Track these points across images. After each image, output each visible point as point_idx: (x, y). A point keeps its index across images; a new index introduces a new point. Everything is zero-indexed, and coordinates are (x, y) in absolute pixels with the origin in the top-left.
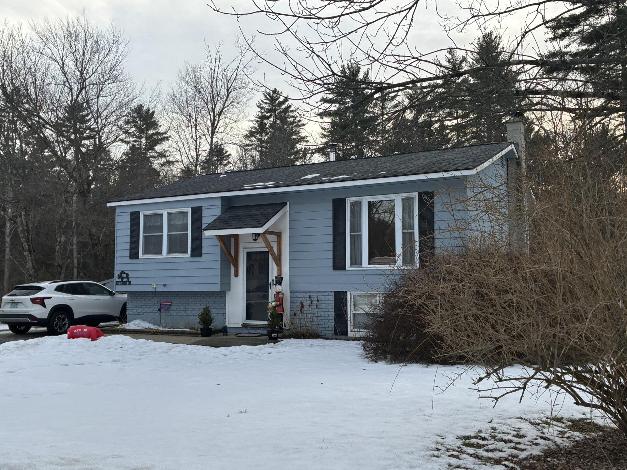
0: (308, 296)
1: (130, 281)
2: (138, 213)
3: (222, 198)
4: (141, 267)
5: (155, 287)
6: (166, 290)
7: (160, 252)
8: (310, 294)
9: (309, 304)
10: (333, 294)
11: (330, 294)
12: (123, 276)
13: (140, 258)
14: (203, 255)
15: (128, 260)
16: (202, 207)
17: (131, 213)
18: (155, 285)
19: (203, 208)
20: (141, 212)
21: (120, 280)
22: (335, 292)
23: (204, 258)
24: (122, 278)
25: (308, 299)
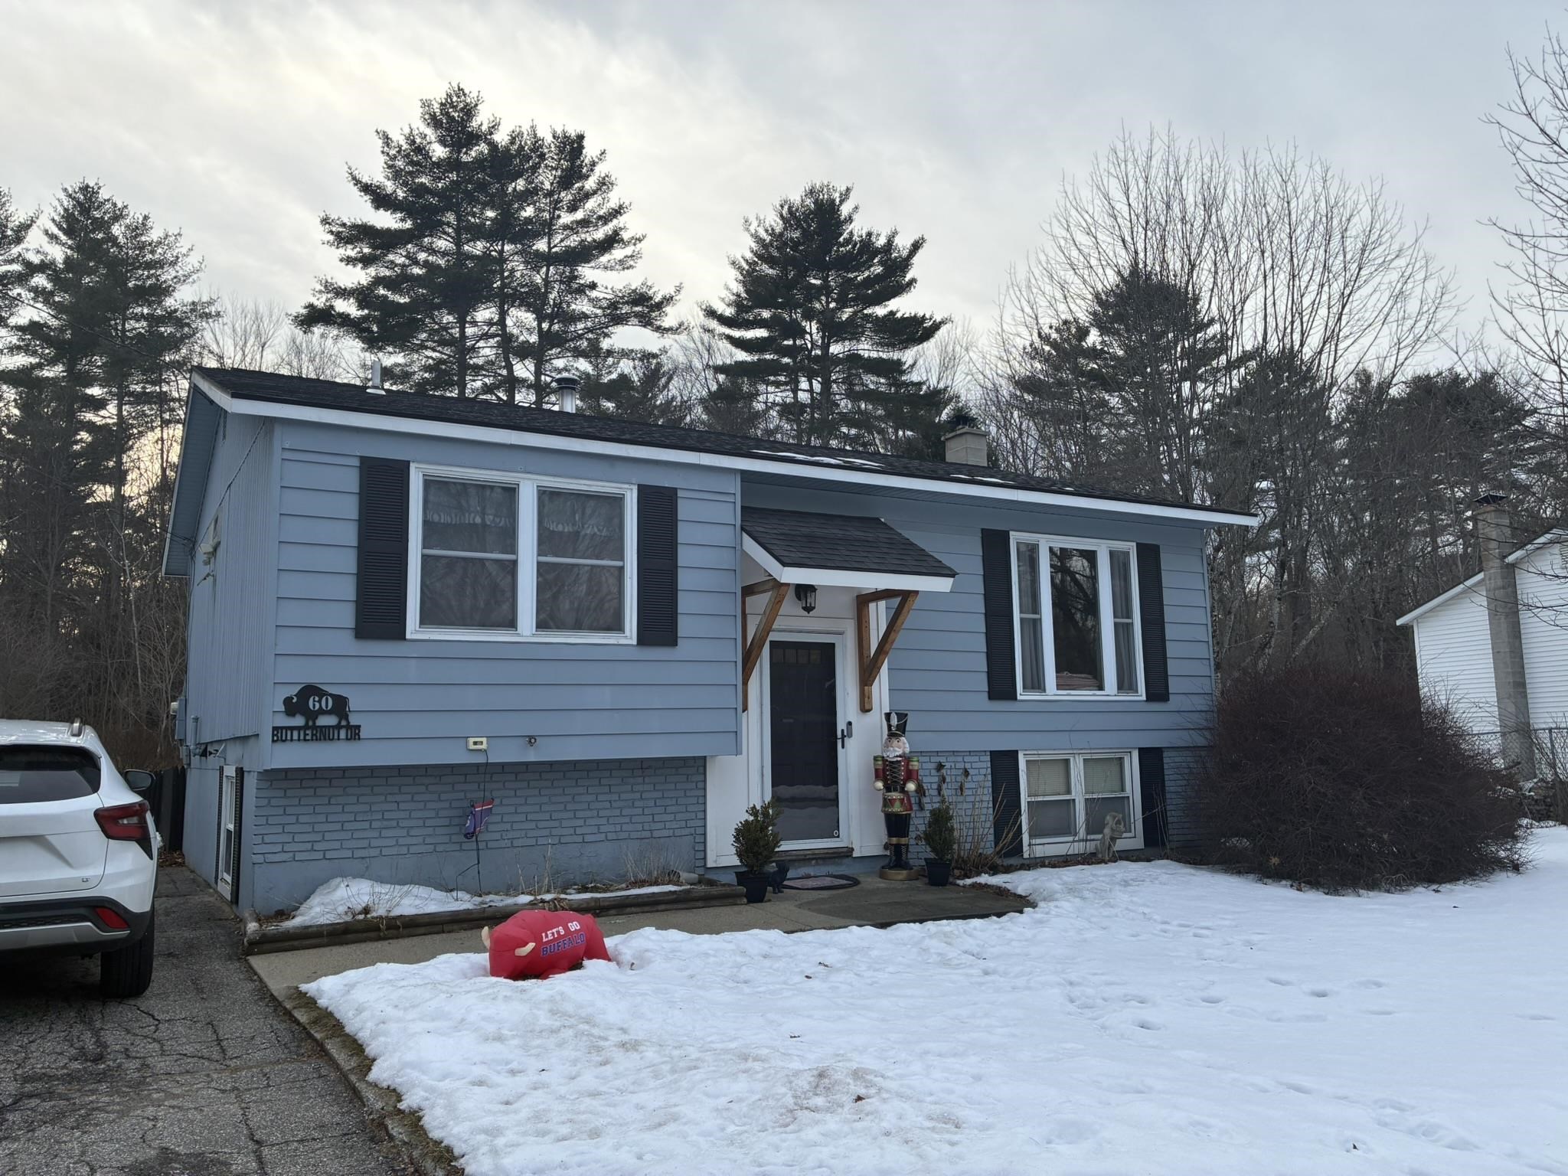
0: (934, 766)
1: (358, 727)
2: (401, 470)
3: (746, 476)
4: (412, 671)
5: (484, 746)
6: (532, 756)
7: (511, 623)
8: (942, 760)
9: (935, 786)
10: (988, 758)
11: (982, 758)
12: (313, 703)
13: (408, 636)
14: (680, 641)
15: (347, 643)
16: (675, 490)
17: (364, 460)
18: (484, 740)
19: (680, 494)
20: (413, 466)
21: (299, 721)
22: (991, 752)
23: (684, 649)
24: (312, 716)
25: (934, 772)
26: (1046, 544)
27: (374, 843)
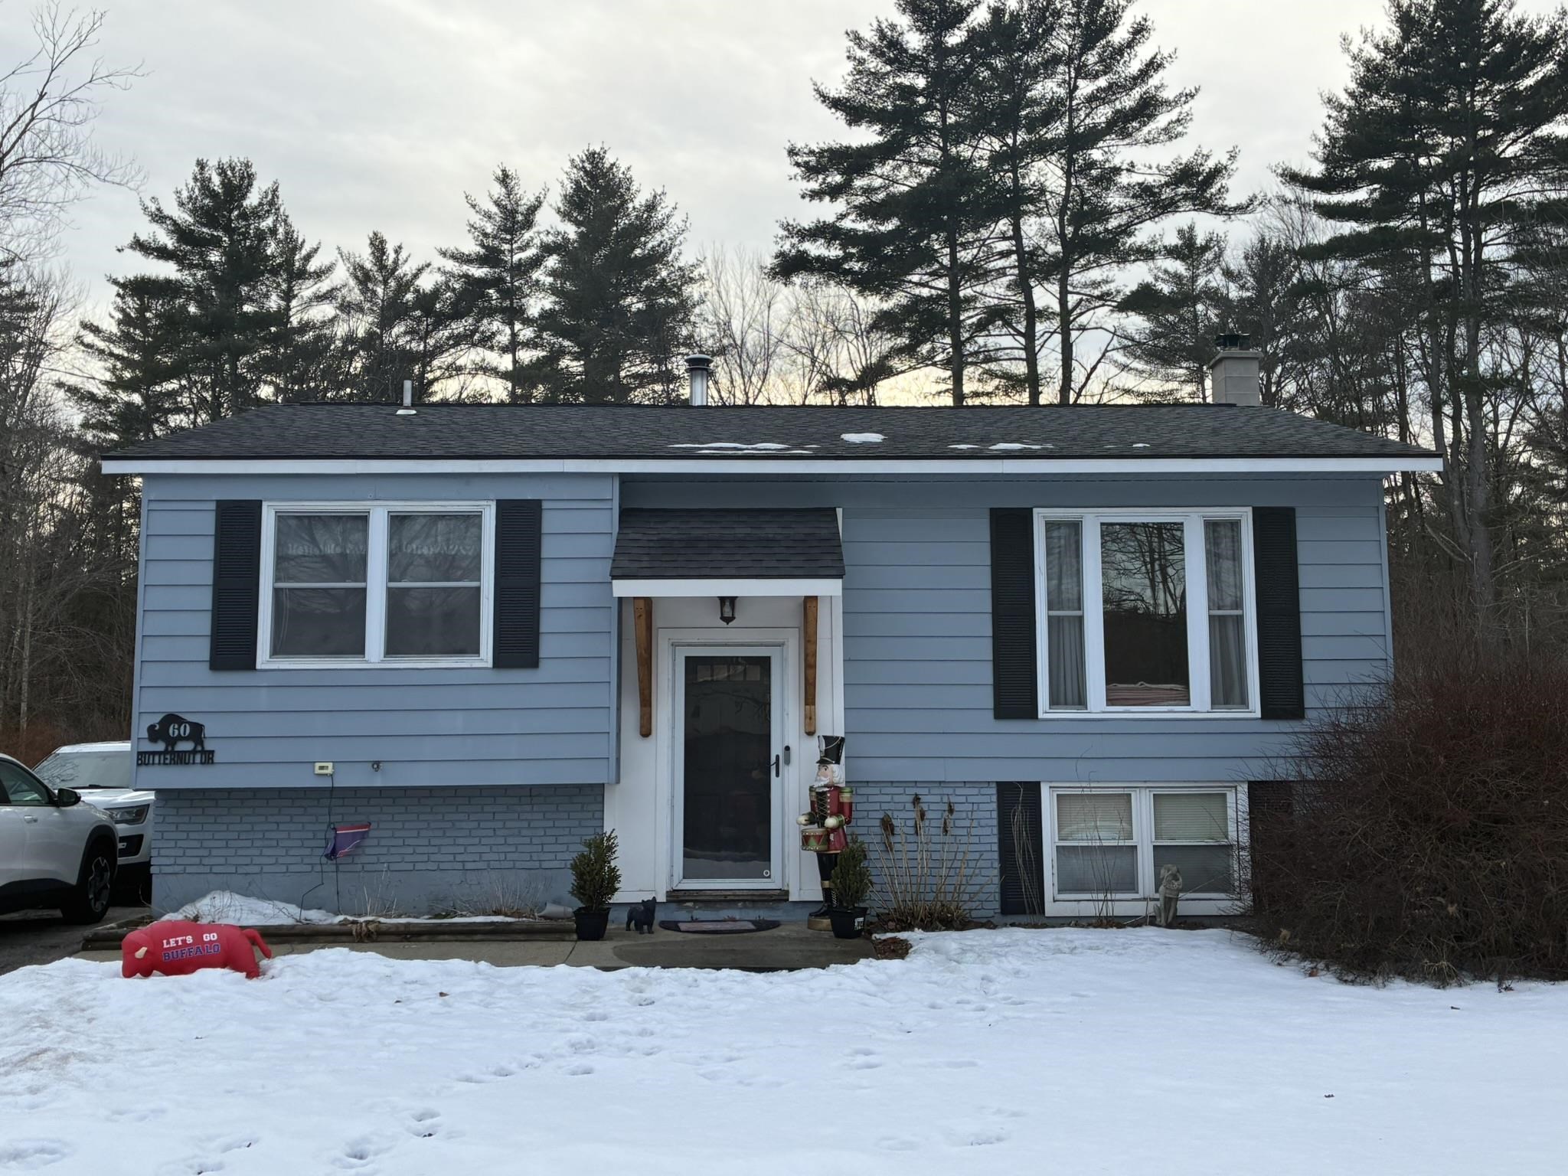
0: (911, 799)
1: (212, 752)
2: (253, 510)
3: (625, 479)
4: (263, 699)
5: (329, 771)
6: (378, 781)
7: (359, 649)
8: (919, 791)
9: (911, 823)
10: (994, 791)
11: (984, 791)
12: (173, 731)
13: (259, 666)
14: (542, 663)
15: (203, 674)
16: (538, 502)
17: (219, 503)
18: (330, 765)
19: (545, 505)
20: (265, 505)
21: (160, 746)
22: (999, 784)
23: (547, 671)
24: (172, 742)
25: (910, 806)
26: (1092, 522)
27: (256, 860)
